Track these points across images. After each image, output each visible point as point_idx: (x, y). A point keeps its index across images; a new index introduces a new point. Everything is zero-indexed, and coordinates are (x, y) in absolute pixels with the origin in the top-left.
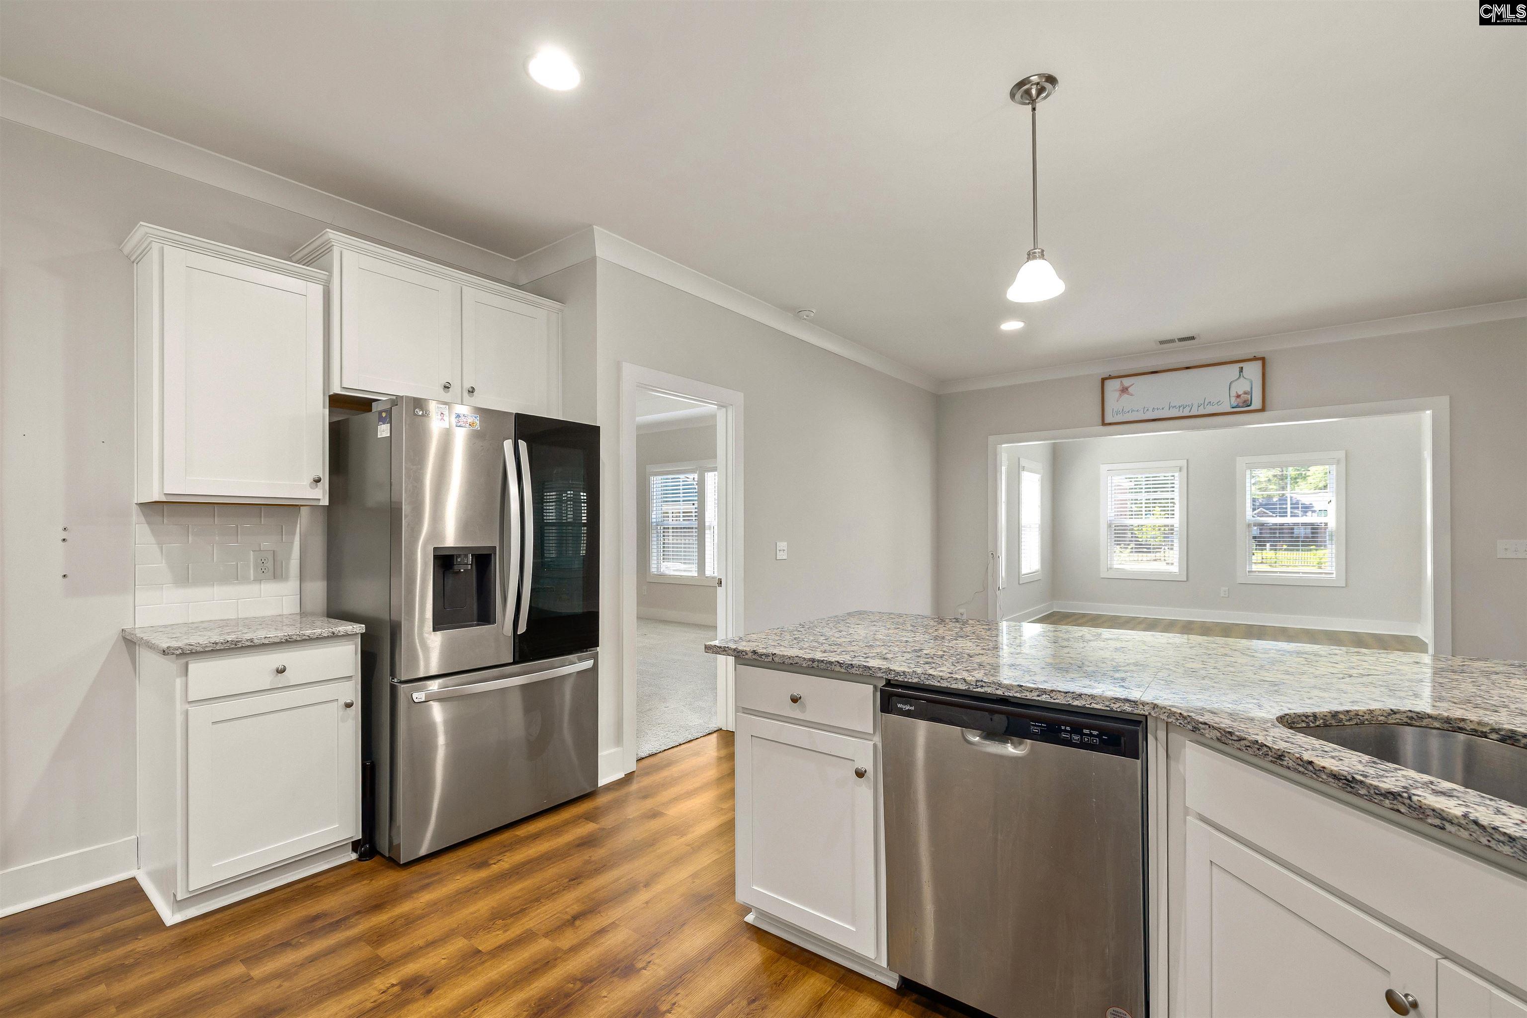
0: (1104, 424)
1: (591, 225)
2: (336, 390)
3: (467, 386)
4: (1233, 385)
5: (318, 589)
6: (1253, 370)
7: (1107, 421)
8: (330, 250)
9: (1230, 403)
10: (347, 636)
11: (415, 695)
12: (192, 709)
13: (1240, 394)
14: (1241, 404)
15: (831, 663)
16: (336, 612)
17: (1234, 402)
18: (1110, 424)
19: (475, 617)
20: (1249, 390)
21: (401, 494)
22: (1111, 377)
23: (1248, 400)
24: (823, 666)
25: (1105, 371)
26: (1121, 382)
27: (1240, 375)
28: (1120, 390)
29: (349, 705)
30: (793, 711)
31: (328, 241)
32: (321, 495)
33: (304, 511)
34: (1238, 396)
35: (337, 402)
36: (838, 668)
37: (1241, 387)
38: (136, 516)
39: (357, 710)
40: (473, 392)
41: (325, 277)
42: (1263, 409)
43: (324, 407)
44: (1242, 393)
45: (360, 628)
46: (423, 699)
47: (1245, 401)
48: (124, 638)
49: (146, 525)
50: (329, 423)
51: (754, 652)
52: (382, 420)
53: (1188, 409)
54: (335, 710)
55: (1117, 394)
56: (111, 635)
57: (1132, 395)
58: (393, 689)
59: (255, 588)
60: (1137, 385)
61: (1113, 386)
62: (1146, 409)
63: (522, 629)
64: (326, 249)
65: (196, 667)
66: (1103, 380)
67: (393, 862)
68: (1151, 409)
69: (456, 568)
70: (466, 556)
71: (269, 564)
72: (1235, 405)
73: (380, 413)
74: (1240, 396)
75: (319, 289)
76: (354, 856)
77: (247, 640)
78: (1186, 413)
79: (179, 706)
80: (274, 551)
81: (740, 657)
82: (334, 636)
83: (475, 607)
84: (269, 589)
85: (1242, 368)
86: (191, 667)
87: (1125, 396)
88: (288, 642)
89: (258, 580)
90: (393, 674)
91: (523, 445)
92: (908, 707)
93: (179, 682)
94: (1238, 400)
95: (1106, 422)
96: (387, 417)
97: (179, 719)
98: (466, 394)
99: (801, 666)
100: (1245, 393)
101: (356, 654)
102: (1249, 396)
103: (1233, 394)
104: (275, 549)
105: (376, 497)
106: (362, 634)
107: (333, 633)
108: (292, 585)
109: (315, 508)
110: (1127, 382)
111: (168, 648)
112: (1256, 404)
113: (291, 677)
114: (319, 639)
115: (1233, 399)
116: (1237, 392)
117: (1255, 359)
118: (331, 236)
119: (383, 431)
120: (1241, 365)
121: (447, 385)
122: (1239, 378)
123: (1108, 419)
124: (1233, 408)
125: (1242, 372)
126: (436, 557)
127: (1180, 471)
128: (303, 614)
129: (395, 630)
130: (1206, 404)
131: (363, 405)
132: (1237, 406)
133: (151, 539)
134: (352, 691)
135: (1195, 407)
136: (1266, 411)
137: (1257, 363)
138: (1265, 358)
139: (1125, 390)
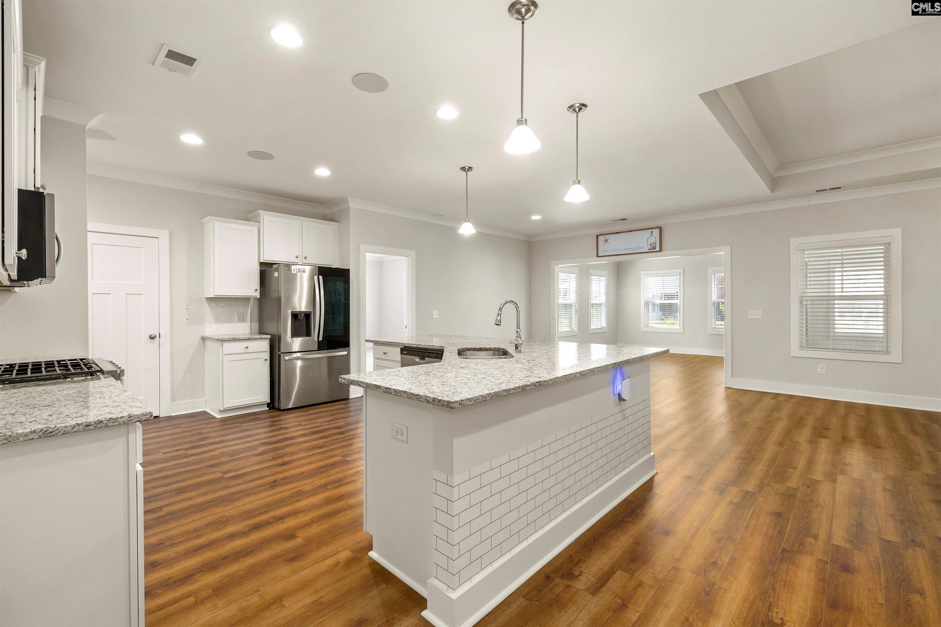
0: (598, 256)
1: (347, 198)
2: (262, 261)
3: (304, 256)
4: (649, 239)
5: (256, 325)
6: (656, 232)
8: (260, 216)
10: (265, 338)
11: (285, 357)
12: (224, 357)
14: (652, 248)
15: (391, 342)
16: (261, 332)
17: (649, 247)
18: (600, 256)
19: (305, 334)
20: (655, 242)
21: (281, 295)
22: (601, 235)
23: (655, 247)
24: (390, 343)
25: (598, 232)
26: (605, 237)
29: (266, 360)
30: (384, 357)
31: (259, 214)
32: (257, 295)
33: (251, 299)
34: (651, 245)
35: (261, 264)
36: (393, 344)
37: (652, 240)
38: (205, 301)
39: (268, 361)
40: (306, 258)
41: (258, 225)
42: (661, 250)
43: (258, 266)
45: (269, 336)
46: (288, 359)
48: (202, 338)
49: (207, 304)
50: (260, 270)
51: (376, 341)
52: (275, 271)
53: (631, 250)
54: (262, 361)
55: (603, 242)
56: (198, 337)
57: (609, 243)
58: (279, 356)
59: (237, 324)
60: (611, 238)
61: (601, 239)
62: (615, 250)
63: (321, 339)
64: (259, 215)
65: (226, 345)
66: (597, 236)
67: (279, 410)
68: (617, 250)
69: (299, 318)
70: (302, 314)
71: (241, 317)
72: (649, 248)
73: (275, 269)
74: (651, 244)
75: (257, 228)
76: (268, 409)
77: (238, 338)
79: (221, 355)
80: (243, 313)
81: (376, 343)
82: (262, 338)
83: (305, 331)
84: (241, 325)
86: (224, 344)
87: (606, 244)
88: (249, 339)
89: (238, 322)
90: (279, 351)
91: (321, 277)
92: (405, 352)
93: (221, 348)
94: (651, 246)
95: (599, 256)
96: (277, 270)
97: (221, 359)
98: (304, 259)
99: (386, 344)
100: (653, 243)
101: (268, 344)
102: (655, 245)
103: (649, 244)
104: (243, 312)
105: (274, 295)
106: (270, 338)
107: (261, 337)
108: (248, 324)
109: (255, 299)
110: (607, 237)
111: (219, 339)
112: (658, 249)
113: (250, 350)
114: (257, 339)
115: (649, 246)
117: (658, 227)
118: (260, 212)
119: (276, 274)
120: (652, 230)
121: (297, 256)
122: (650, 237)
123: (600, 254)
124: (649, 250)
125: (652, 234)
126: (292, 314)
127: (680, 275)
128: (251, 333)
129: (280, 337)
130: (638, 247)
131: (270, 265)
133: (208, 308)
134: (267, 356)
135: (634, 250)
136: (661, 251)
137: (658, 230)
138: (661, 227)
139: (606, 241)
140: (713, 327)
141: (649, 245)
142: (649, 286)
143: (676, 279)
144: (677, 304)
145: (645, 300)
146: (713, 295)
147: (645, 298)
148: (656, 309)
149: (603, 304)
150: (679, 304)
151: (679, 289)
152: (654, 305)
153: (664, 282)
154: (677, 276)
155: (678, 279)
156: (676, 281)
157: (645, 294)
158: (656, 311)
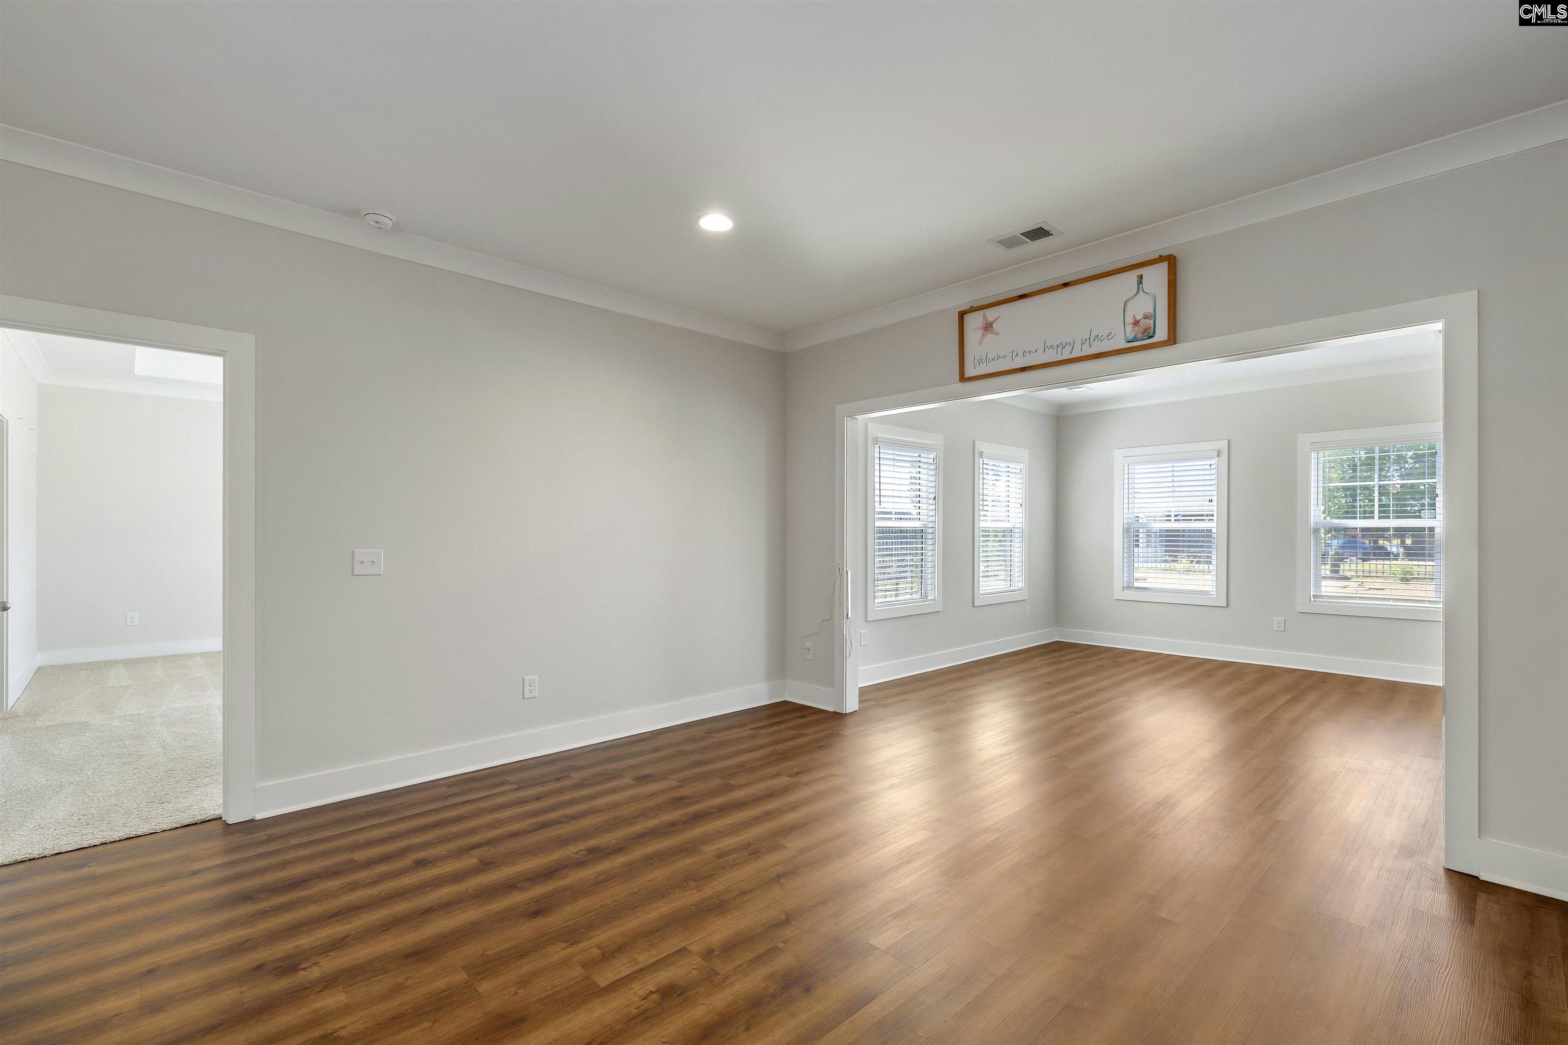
0: (963, 378)
4: (1129, 304)
6: (1157, 277)
7: (967, 375)
9: (1125, 336)
13: (1138, 318)
14: (1139, 336)
17: (1130, 332)
18: (970, 379)
20: (1151, 311)
22: (973, 310)
23: (1150, 328)
25: (963, 301)
26: (984, 315)
27: (1138, 288)
28: (983, 328)
34: (1136, 323)
37: (1140, 307)
42: (1172, 339)
44: (1141, 317)
47: (1146, 330)
53: (1068, 348)
55: (979, 333)
57: (997, 334)
60: (1002, 315)
61: (974, 322)
62: (1015, 354)
66: (962, 315)
68: (1021, 354)
72: (1131, 336)
74: (1138, 322)
78: (1066, 355)
85: (1141, 277)
87: (990, 336)
94: (1136, 328)
95: (965, 376)
100: (1146, 317)
102: (1152, 321)
103: (1129, 320)
110: (991, 314)
112: (1161, 334)
115: (1129, 328)
116: (1134, 316)
117: (1161, 259)
120: (1140, 271)
122: (1135, 295)
123: (970, 372)
124: (1129, 342)
125: (1141, 283)
127: (1218, 456)
130: (1093, 336)
132: (1134, 338)
135: (1078, 345)
136: (1175, 343)
137: (1163, 267)
138: (1175, 257)
139: (988, 327)
140: (1312, 594)
141: (1131, 326)
142: (1136, 486)
143: (1208, 467)
144: (1210, 531)
145: (1126, 521)
146: (1312, 508)
147: (1126, 516)
148: (1153, 540)
149: (1017, 531)
150: (1214, 530)
151: (1215, 493)
152: (1149, 533)
153: (1175, 474)
154: (1211, 458)
155: (1213, 467)
156: (1209, 472)
157: (1126, 506)
158: (1153, 545)
